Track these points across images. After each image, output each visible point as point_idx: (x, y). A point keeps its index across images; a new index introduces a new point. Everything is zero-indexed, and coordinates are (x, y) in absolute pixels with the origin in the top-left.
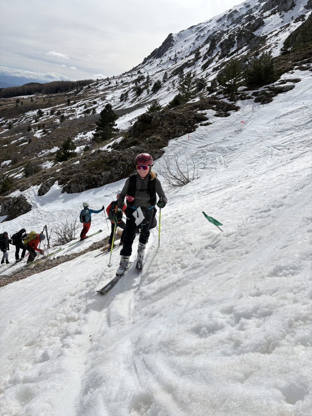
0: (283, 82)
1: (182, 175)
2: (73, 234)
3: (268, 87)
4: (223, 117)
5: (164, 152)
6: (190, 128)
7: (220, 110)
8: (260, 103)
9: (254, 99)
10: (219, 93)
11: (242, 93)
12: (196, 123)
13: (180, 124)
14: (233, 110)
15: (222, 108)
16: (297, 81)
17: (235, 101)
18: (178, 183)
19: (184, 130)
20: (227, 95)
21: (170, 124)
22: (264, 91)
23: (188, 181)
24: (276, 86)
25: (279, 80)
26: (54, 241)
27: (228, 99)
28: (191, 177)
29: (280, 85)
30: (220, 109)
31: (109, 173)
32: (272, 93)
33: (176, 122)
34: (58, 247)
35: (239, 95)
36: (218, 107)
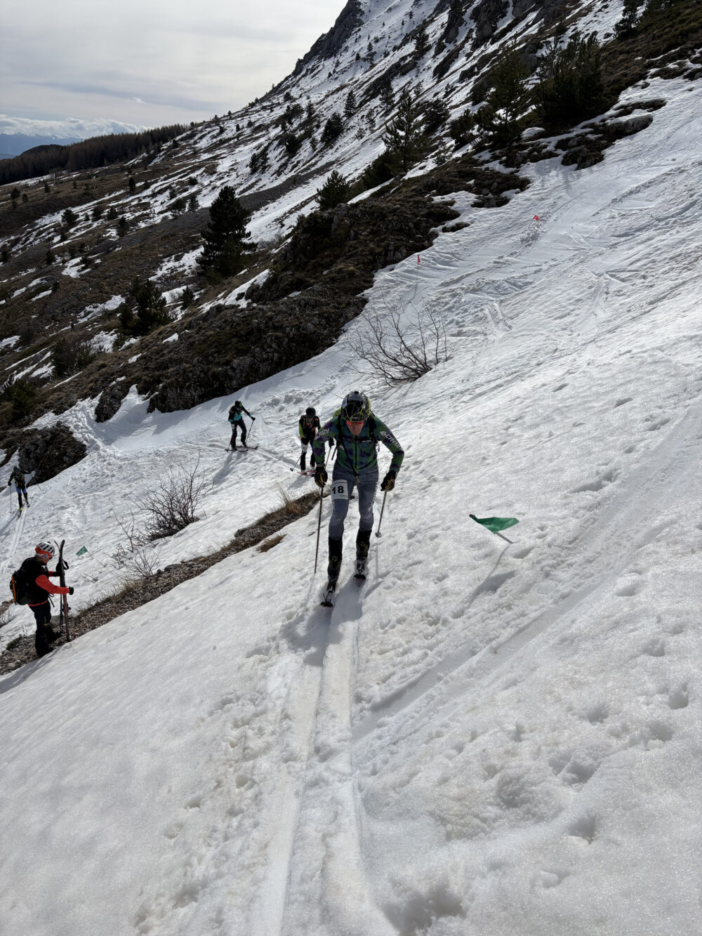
0: (626, 110)
1: (412, 357)
2: (190, 510)
3: (592, 126)
4: (492, 207)
5: (365, 301)
6: (422, 241)
7: (485, 191)
8: (576, 165)
9: (560, 158)
10: (479, 148)
11: (532, 145)
12: (432, 226)
13: (397, 231)
14: (514, 188)
15: (489, 186)
16: (656, 105)
17: (518, 166)
18: (404, 372)
19: (406, 247)
20: (497, 152)
21: (374, 233)
22: (583, 135)
23: (426, 368)
24: (609, 122)
25: (615, 106)
26: (149, 527)
27: (500, 163)
28: (430, 357)
29: (619, 119)
30: (485, 187)
31: (248, 359)
32: (600, 139)
33: (387, 229)
34: (160, 541)
35: (526, 151)
36: (480, 184)
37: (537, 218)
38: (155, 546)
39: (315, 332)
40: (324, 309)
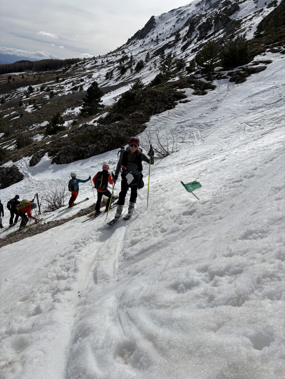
0: (256, 63)
1: (162, 149)
2: (62, 201)
3: (242, 68)
4: (200, 95)
5: (146, 127)
6: (171, 106)
7: (198, 89)
8: (235, 82)
9: (229, 79)
10: (197, 73)
11: (218, 73)
12: (175, 100)
13: (161, 101)
14: (210, 89)
15: (199, 87)
16: (269, 62)
17: (212, 81)
18: (159, 155)
19: (164, 107)
20: (204, 75)
21: (151, 101)
22: (238, 71)
23: (168, 154)
24: (249, 67)
25: (252, 62)
26: (44, 207)
27: (205, 79)
28: (170, 150)
29: (253, 66)
30: (198, 87)
31: (95, 145)
32: (245, 73)
33: (157, 100)
34: (48, 213)
35: (215, 75)
36: (196, 86)
37: (217, 100)
38: (46, 215)
39: (124, 137)
40: (129, 128)
